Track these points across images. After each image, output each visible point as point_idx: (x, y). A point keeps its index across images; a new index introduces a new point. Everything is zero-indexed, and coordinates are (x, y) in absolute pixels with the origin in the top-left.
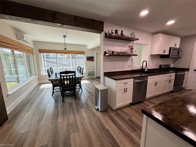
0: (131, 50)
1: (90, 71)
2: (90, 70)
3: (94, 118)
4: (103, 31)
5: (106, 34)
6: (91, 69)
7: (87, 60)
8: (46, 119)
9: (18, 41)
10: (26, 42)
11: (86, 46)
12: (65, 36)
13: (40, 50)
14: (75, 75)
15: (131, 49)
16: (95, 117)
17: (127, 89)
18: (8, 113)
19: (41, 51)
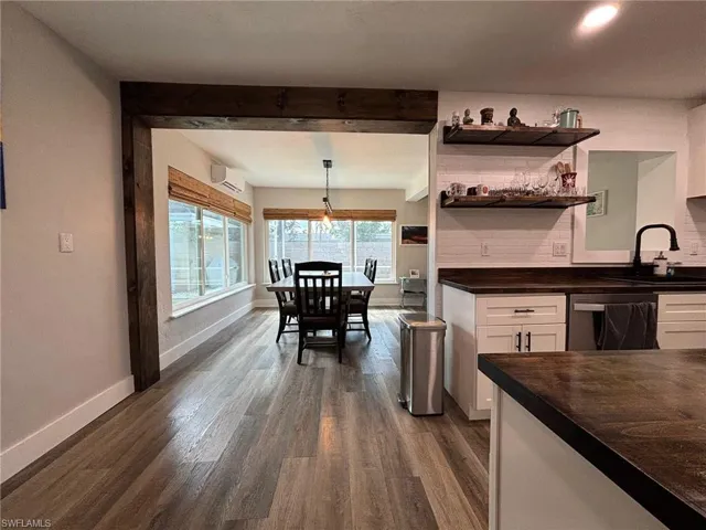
0: (564, 182)
1: (412, 277)
2: (413, 273)
3: (381, 429)
4: (436, 121)
5: (447, 130)
6: (417, 271)
7: (403, 238)
8: (239, 397)
9: (213, 185)
10: (231, 187)
11: (404, 191)
12: (328, 164)
13: (268, 210)
14: (340, 277)
15: (563, 176)
16: (386, 426)
17: (529, 335)
18: (163, 366)
19: (270, 214)
